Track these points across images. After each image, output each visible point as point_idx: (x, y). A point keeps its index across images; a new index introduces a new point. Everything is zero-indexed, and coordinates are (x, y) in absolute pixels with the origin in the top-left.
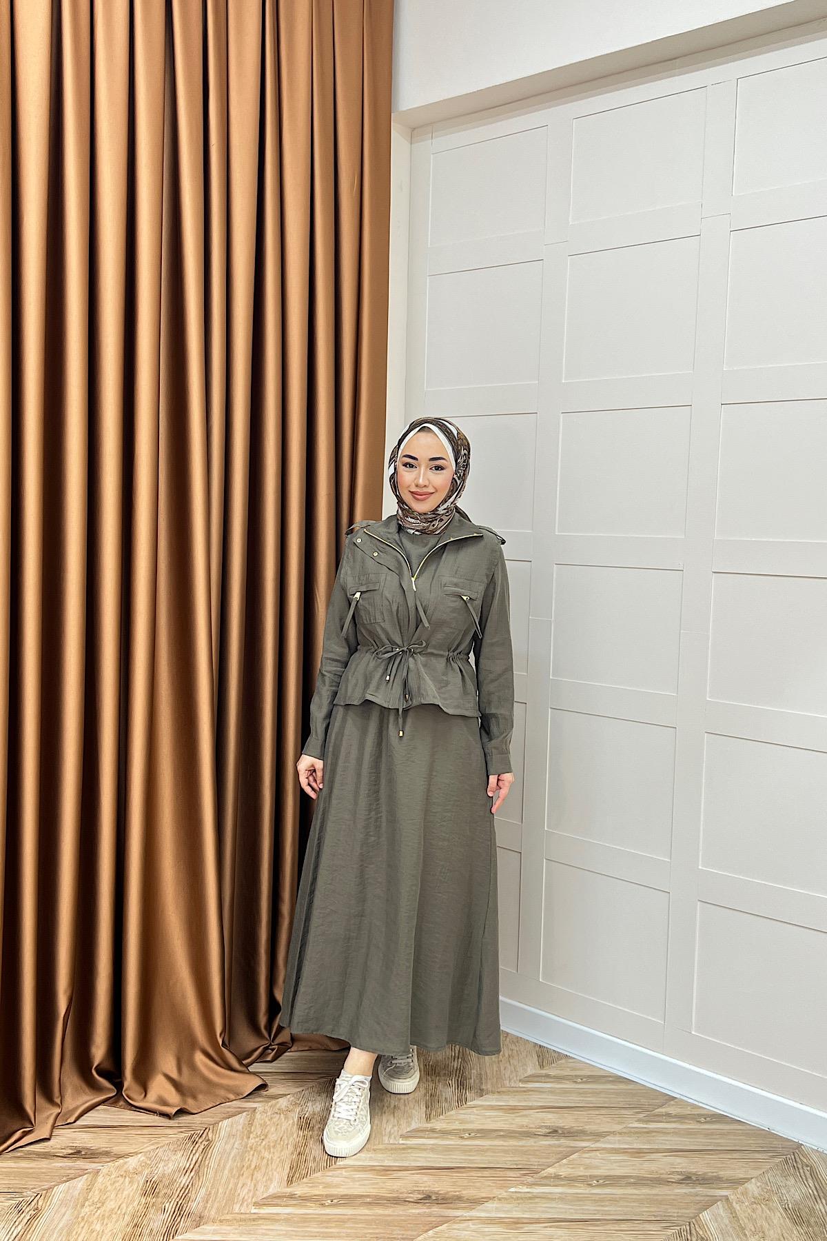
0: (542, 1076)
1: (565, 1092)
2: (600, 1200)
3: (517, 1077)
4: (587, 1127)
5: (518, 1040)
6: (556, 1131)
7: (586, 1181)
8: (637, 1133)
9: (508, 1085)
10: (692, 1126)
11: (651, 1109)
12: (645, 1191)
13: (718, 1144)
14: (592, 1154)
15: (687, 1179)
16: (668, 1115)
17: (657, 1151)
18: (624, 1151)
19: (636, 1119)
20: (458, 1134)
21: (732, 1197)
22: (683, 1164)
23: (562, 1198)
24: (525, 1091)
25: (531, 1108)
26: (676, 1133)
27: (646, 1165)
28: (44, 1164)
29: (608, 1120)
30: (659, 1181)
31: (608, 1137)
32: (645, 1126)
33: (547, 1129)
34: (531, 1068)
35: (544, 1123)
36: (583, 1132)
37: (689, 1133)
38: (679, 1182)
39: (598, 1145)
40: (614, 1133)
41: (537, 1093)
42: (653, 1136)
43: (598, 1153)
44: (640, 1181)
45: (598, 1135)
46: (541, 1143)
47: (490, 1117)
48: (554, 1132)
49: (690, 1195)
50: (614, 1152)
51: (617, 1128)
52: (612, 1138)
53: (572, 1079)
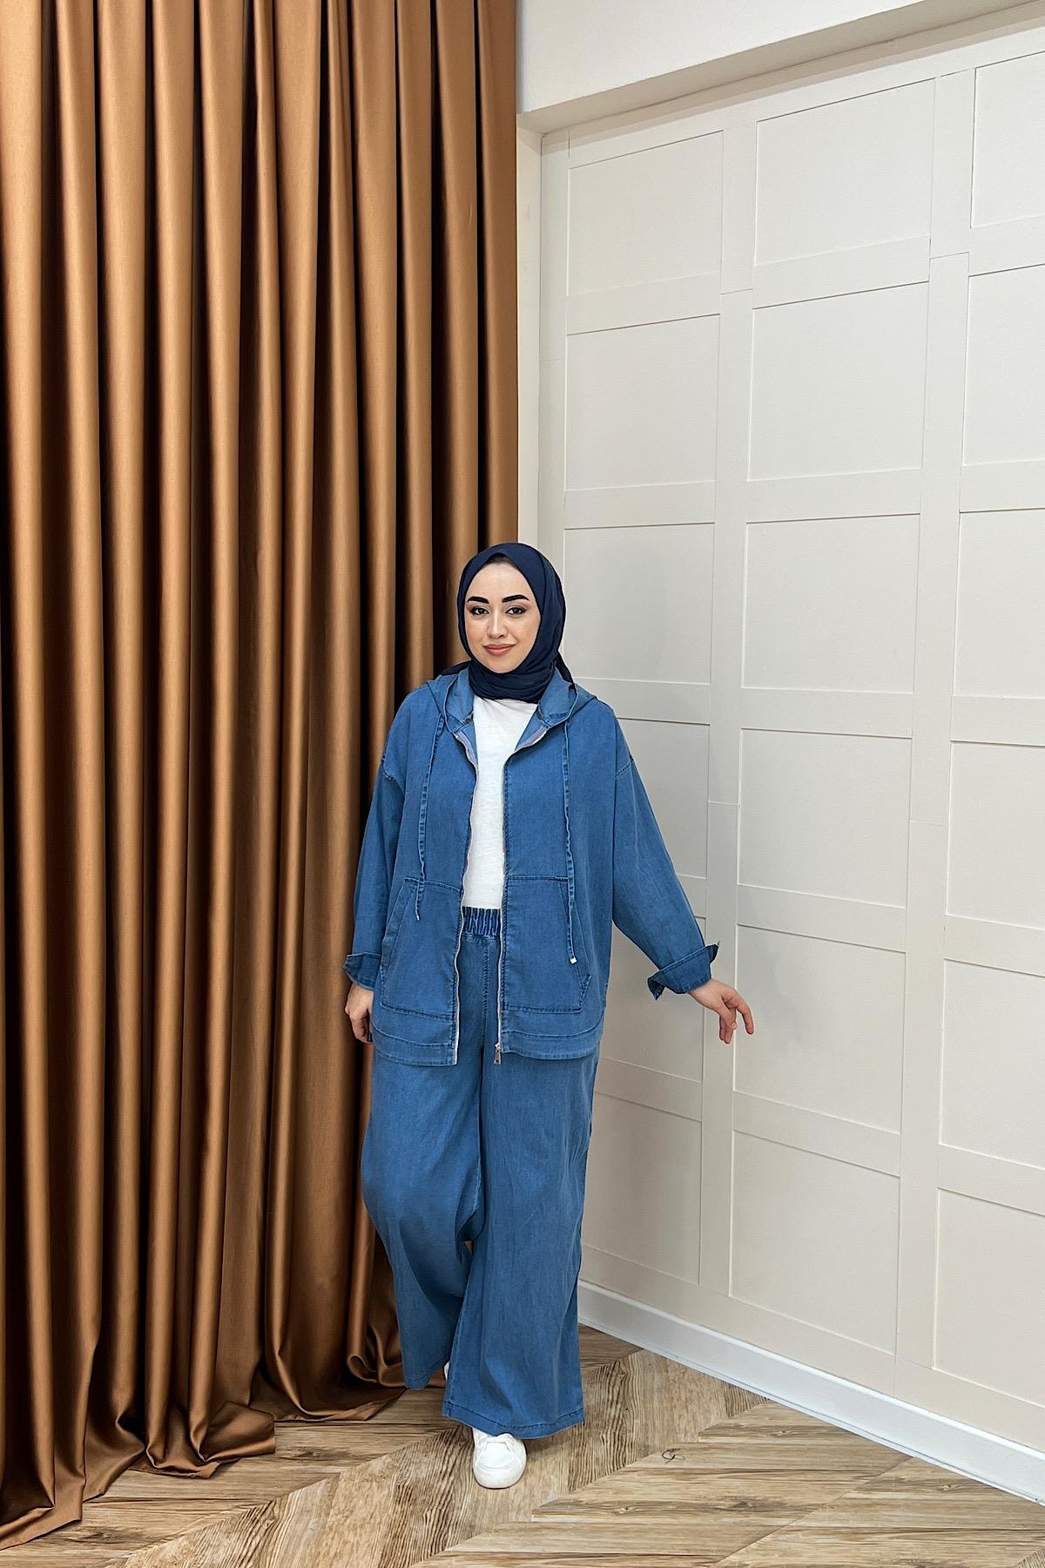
0: (730, 1428)
1: (760, 1449)
3: (695, 1428)
4: (786, 1498)
5: (701, 1377)
6: (743, 1504)
8: (854, 1506)
9: (683, 1440)
10: (929, 1496)
11: (875, 1473)
13: (965, 1521)
14: (793, 1535)
16: (900, 1481)
17: (881, 1531)
18: (835, 1532)
19: (854, 1487)
20: (611, 1508)
22: (915, 1549)
24: (705, 1449)
25: (712, 1472)
26: (908, 1505)
27: (865, 1550)
29: (815, 1488)
31: (815, 1512)
32: (866, 1496)
33: (732, 1500)
34: (716, 1417)
35: (729, 1492)
36: (781, 1505)
37: (927, 1506)
39: (802, 1523)
40: (822, 1506)
41: (720, 1451)
42: (877, 1511)
43: (800, 1534)
45: (801, 1510)
46: (725, 1520)
47: (656, 1485)
48: (742, 1505)
50: (822, 1532)
51: (829, 1499)
52: (819, 1513)
53: (771, 1431)
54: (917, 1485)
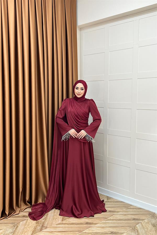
0: (108, 201)
1: (112, 204)
2: (118, 223)
6: (110, 211)
7: (116, 220)
8: (125, 211)
10: (135, 210)
11: (128, 207)
12: (126, 221)
13: (140, 213)
14: (117, 215)
15: (134, 219)
16: (131, 208)
17: (129, 214)
18: (123, 215)
19: (125, 209)
21: (142, 222)
22: (133, 217)
23: (111, 223)
26: (132, 211)
27: (127, 217)
28: (18, 218)
29: (120, 209)
30: (129, 220)
32: (127, 210)
34: (106, 200)
36: (115, 211)
37: (135, 211)
38: (133, 220)
39: (118, 214)
40: (121, 211)
42: (128, 212)
44: (125, 220)
45: (118, 212)
46: (108, 213)
49: (134, 222)
50: (121, 215)
52: (120, 212)
53: (113, 202)
54: (133, 209)
